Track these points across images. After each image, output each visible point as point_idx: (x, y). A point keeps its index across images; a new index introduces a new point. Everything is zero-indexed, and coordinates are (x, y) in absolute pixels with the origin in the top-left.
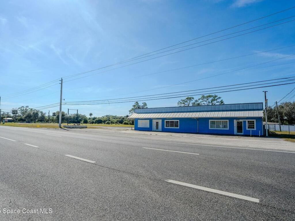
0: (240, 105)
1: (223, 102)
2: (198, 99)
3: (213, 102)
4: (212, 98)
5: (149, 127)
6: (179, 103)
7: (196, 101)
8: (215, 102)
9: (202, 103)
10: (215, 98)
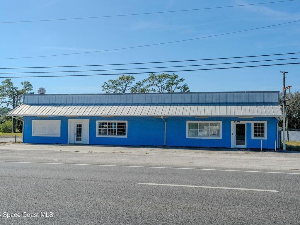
0: (242, 94)
1: (187, 88)
2: (141, 81)
3: (170, 88)
4: (169, 79)
5: (59, 136)
6: (106, 86)
7: (139, 84)
8: (174, 87)
9: (150, 88)
10: (173, 80)
